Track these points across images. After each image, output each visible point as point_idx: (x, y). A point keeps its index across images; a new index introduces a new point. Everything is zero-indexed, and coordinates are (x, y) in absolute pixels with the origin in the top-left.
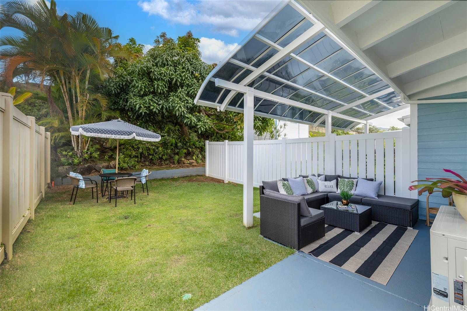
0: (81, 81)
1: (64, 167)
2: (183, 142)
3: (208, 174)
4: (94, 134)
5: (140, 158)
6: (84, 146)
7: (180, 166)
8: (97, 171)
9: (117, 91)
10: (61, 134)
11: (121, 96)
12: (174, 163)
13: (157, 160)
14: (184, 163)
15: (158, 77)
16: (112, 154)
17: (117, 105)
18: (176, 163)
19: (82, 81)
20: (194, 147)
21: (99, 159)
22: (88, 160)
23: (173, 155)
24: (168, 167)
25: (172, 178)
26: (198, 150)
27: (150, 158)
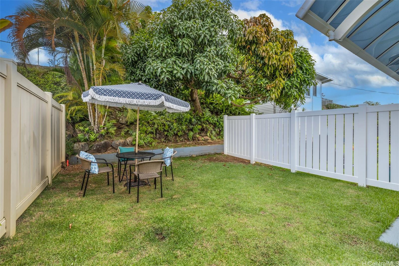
0: (97, 49)
1: (80, 143)
2: (197, 118)
3: (227, 152)
4: (109, 97)
5: (155, 134)
6: (101, 121)
7: (195, 143)
8: (113, 148)
9: (134, 59)
10: (77, 108)
11: (139, 64)
12: (188, 140)
13: (172, 137)
14: (198, 139)
15: (183, 33)
16: (129, 129)
17: (133, 76)
18: (190, 140)
19: (98, 47)
20: (207, 123)
21: (115, 135)
22: (104, 136)
23: (187, 132)
24: (184, 144)
25: (190, 157)
26: (212, 127)
27: (165, 135)
